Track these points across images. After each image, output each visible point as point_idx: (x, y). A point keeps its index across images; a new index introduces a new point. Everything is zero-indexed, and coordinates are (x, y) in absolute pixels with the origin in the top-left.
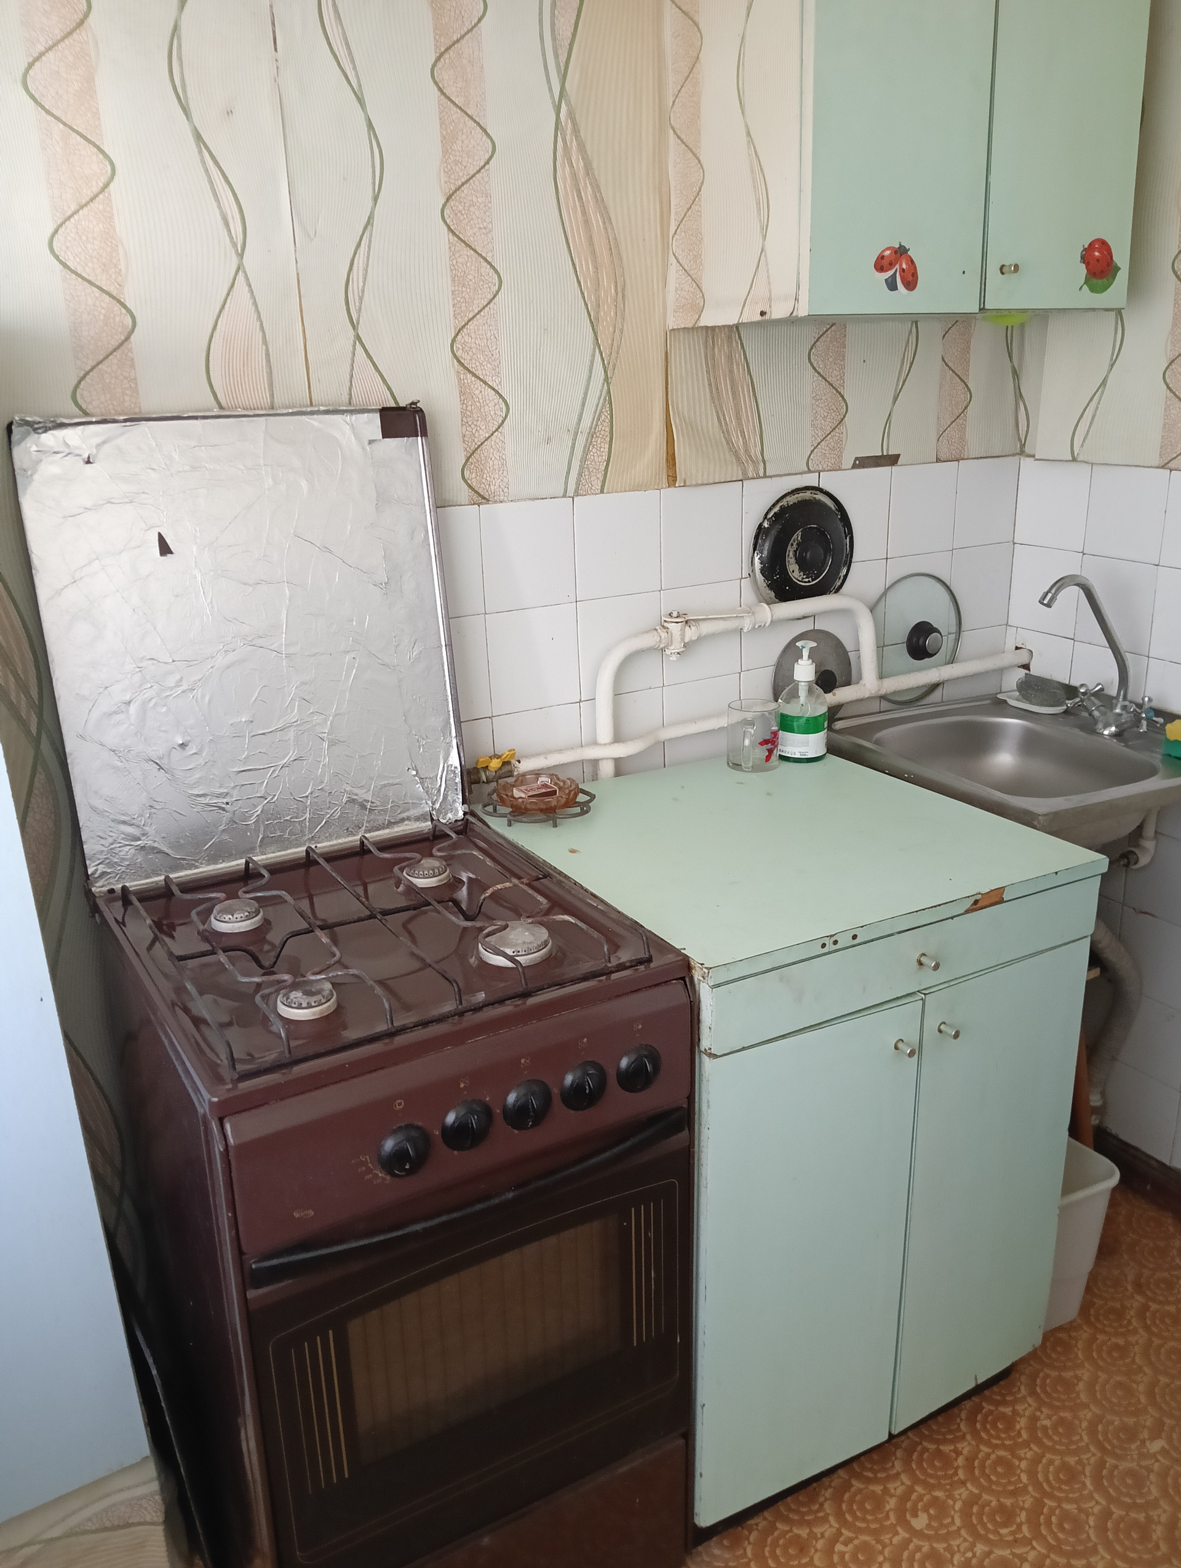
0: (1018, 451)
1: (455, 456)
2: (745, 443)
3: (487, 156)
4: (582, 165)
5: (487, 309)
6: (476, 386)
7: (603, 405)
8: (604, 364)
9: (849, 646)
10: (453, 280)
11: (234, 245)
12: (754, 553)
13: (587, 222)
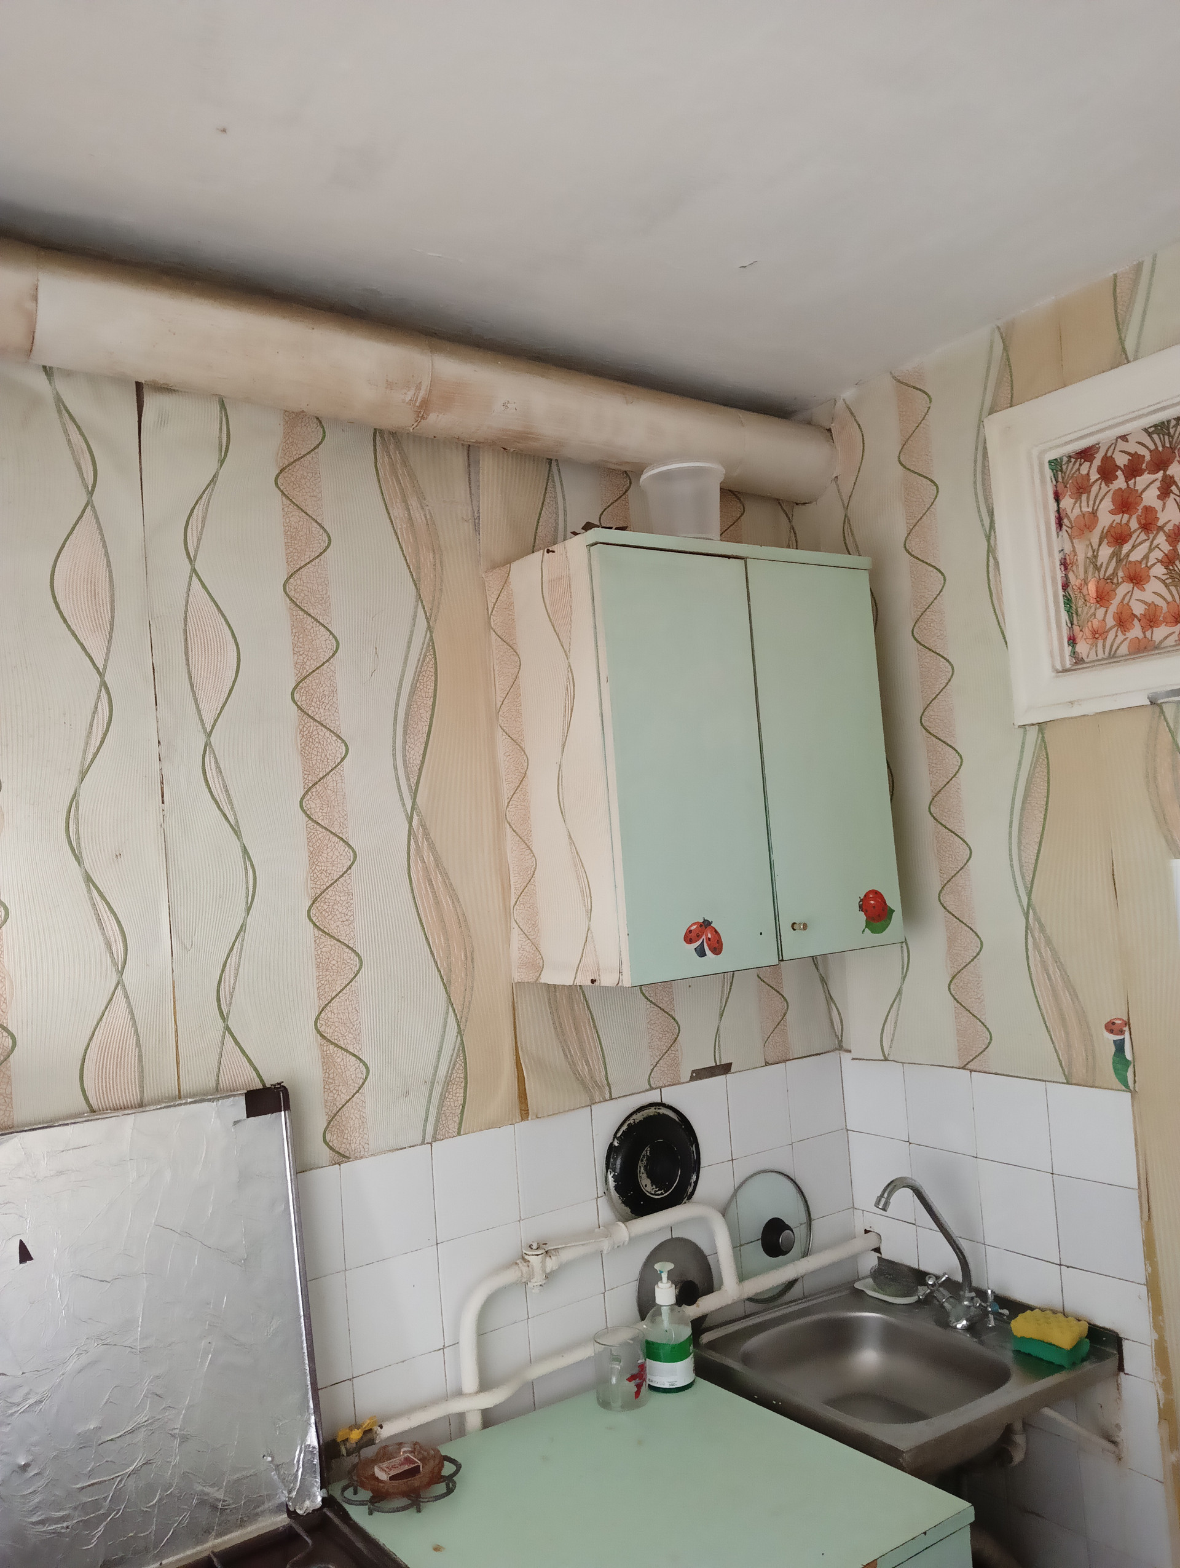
0: (837, 1046)
1: (317, 1121)
2: (590, 1070)
3: (349, 863)
4: (433, 859)
5: (349, 987)
6: (338, 1055)
7: (458, 1054)
8: (457, 1019)
9: (707, 1251)
10: (318, 967)
11: (115, 964)
12: (607, 1172)
13: (438, 903)
